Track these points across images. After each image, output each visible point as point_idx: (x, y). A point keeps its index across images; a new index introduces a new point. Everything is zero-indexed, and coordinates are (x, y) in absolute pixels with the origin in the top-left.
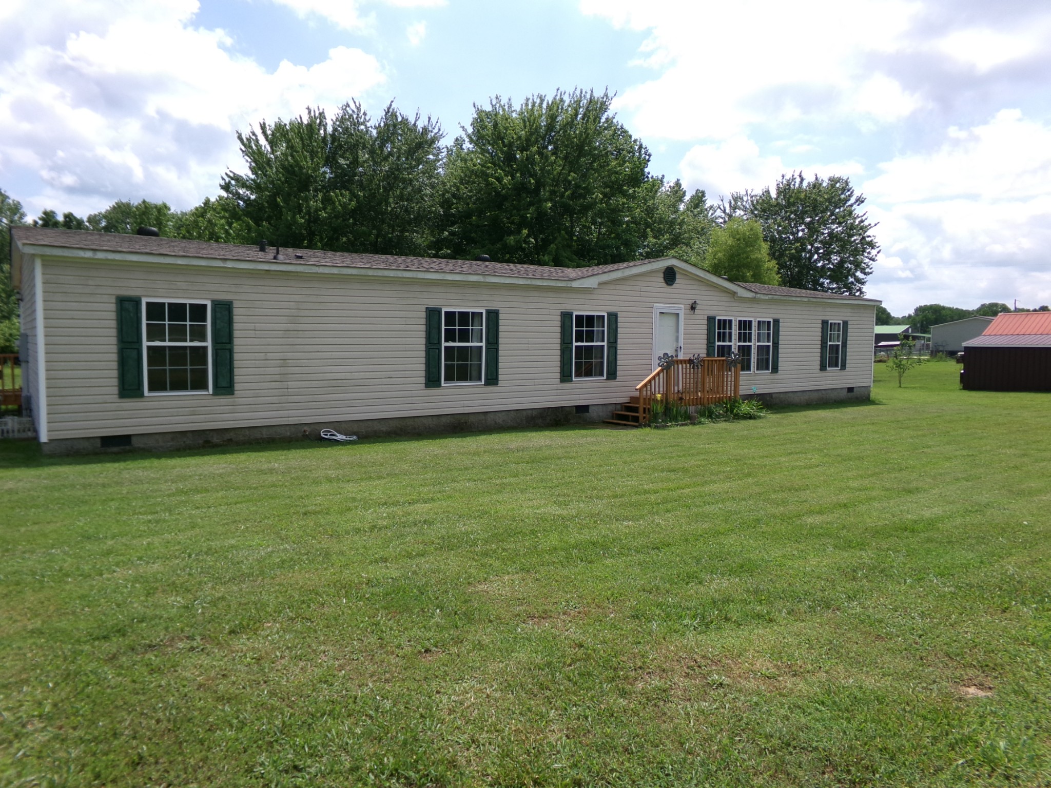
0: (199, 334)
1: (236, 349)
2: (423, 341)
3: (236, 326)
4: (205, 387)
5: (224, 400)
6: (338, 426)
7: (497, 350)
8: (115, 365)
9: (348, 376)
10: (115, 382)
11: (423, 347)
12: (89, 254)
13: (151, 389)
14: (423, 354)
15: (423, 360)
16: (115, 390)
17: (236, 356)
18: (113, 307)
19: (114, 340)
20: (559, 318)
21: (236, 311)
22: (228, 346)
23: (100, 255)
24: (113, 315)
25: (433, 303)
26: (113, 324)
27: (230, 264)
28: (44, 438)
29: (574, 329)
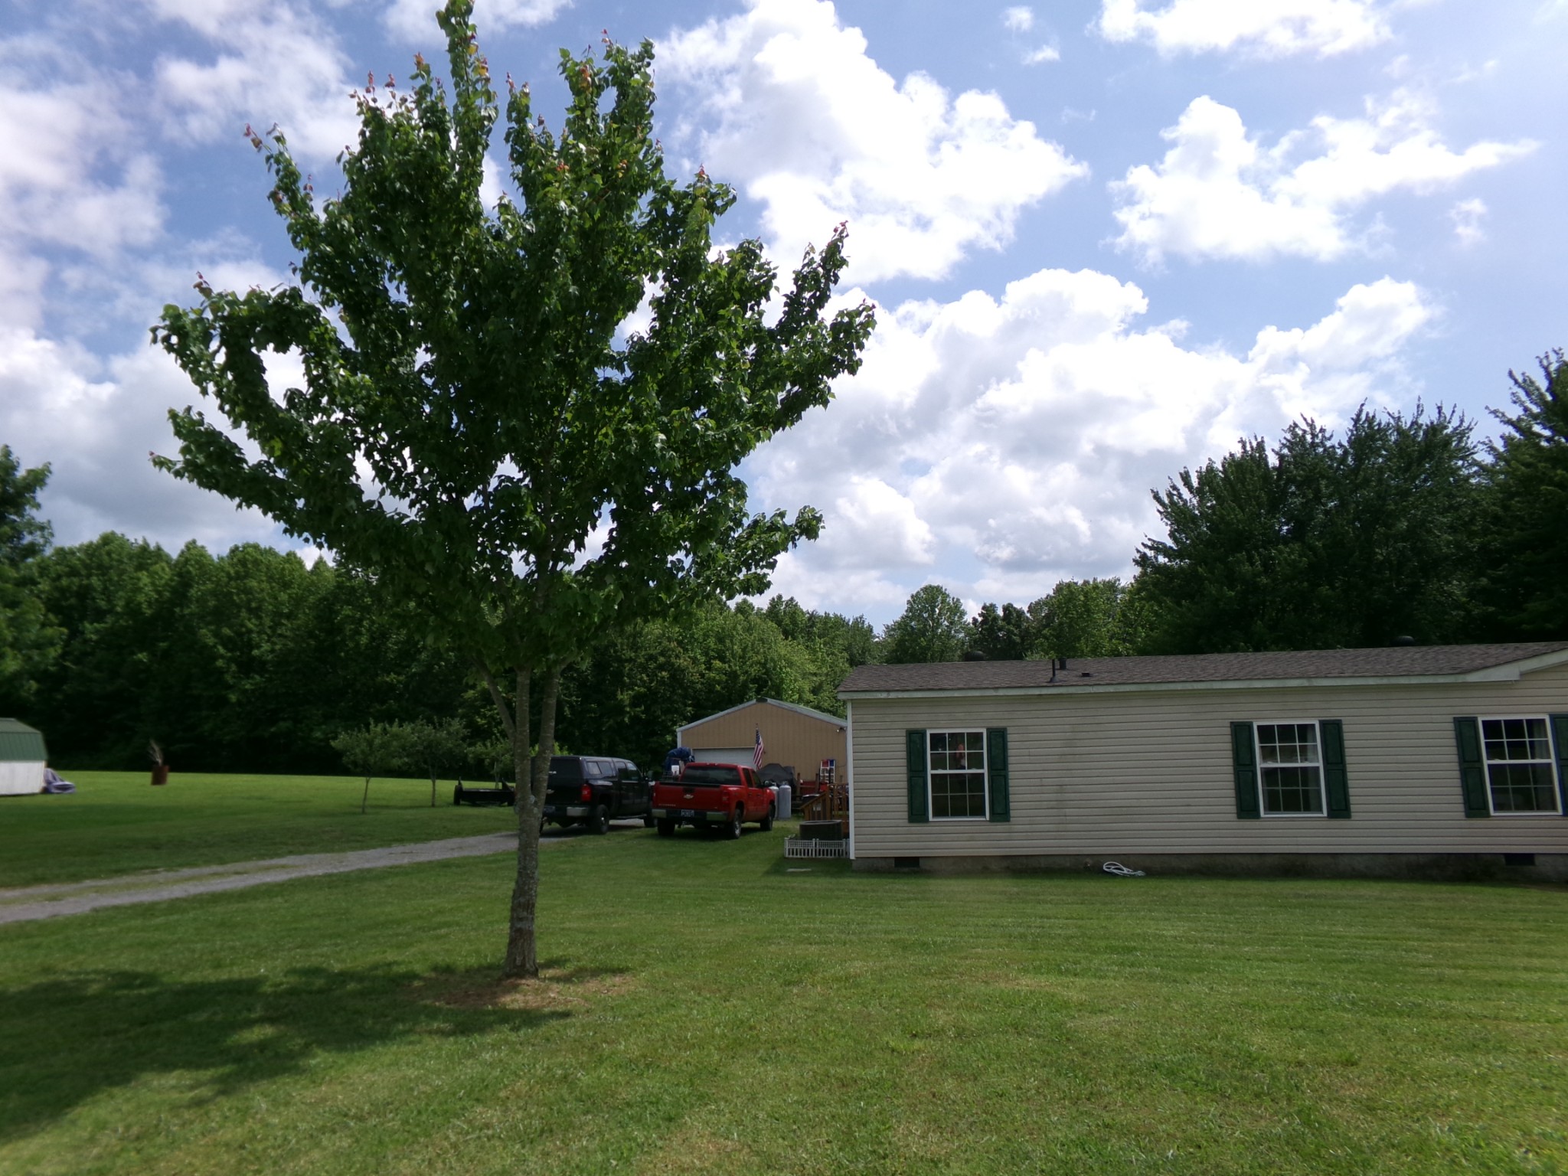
0: (976, 761)
1: (1011, 775)
2: (1230, 762)
3: (1010, 752)
4: (983, 814)
5: (1000, 827)
6: (1125, 859)
7: (1344, 772)
8: (905, 792)
9: (1134, 802)
10: (905, 807)
11: (1231, 769)
12: (884, 695)
13: (935, 815)
14: (1231, 777)
15: (1232, 785)
16: (905, 815)
17: (1011, 783)
18: (903, 740)
19: (904, 770)
20: (1451, 726)
21: (1010, 738)
22: (1003, 773)
23: (893, 695)
24: (904, 747)
25: (1241, 716)
26: (904, 754)
27: (1001, 693)
28: (852, 857)
29: (1483, 741)
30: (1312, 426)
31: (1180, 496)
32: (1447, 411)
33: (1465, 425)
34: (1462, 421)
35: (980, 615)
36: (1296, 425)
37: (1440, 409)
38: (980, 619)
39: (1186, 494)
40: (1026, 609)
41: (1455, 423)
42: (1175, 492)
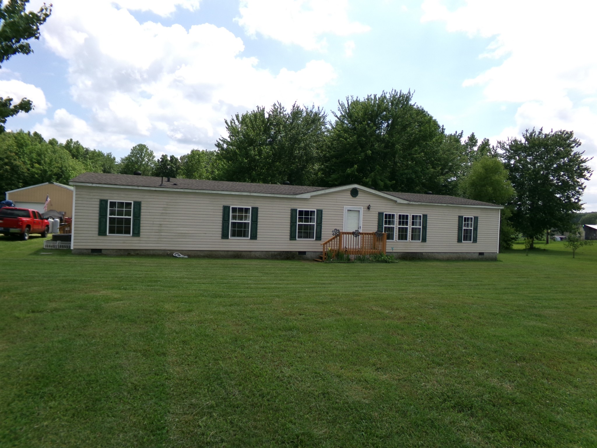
0: (128, 213)
1: (142, 219)
2: (221, 219)
3: (142, 211)
4: (130, 233)
5: (136, 238)
6: (182, 252)
7: (257, 224)
8: (97, 223)
9: (187, 232)
10: (97, 229)
11: (221, 222)
12: (90, 185)
13: (110, 233)
14: (221, 224)
15: (221, 227)
16: (97, 232)
17: (141, 222)
18: (98, 203)
19: (98, 215)
20: (290, 211)
21: (142, 205)
22: (138, 218)
23: (94, 185)
24: (98, 206)
25: (226, 204)
26: (98, 209)
27: (140, 188)
28: (72, 248)
29: (298, 216)
30: (280, 105)
31: (235, 123)
32: (320, 109)
33: (325, 114)
34: (324, 113)
35: (161, 158)
36: (275, 105)
37: (319, 107)
38: (160, 160)
39: (237, 123)
40: (179, 158)
41: (322, 113)
42: (233, 121)
